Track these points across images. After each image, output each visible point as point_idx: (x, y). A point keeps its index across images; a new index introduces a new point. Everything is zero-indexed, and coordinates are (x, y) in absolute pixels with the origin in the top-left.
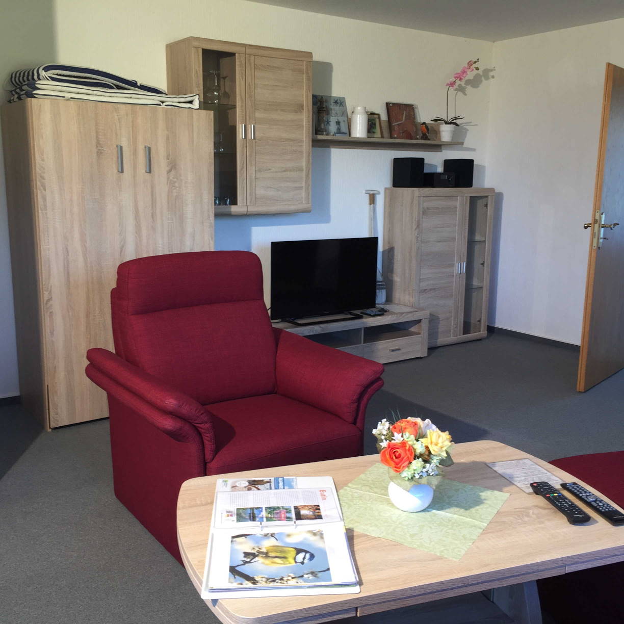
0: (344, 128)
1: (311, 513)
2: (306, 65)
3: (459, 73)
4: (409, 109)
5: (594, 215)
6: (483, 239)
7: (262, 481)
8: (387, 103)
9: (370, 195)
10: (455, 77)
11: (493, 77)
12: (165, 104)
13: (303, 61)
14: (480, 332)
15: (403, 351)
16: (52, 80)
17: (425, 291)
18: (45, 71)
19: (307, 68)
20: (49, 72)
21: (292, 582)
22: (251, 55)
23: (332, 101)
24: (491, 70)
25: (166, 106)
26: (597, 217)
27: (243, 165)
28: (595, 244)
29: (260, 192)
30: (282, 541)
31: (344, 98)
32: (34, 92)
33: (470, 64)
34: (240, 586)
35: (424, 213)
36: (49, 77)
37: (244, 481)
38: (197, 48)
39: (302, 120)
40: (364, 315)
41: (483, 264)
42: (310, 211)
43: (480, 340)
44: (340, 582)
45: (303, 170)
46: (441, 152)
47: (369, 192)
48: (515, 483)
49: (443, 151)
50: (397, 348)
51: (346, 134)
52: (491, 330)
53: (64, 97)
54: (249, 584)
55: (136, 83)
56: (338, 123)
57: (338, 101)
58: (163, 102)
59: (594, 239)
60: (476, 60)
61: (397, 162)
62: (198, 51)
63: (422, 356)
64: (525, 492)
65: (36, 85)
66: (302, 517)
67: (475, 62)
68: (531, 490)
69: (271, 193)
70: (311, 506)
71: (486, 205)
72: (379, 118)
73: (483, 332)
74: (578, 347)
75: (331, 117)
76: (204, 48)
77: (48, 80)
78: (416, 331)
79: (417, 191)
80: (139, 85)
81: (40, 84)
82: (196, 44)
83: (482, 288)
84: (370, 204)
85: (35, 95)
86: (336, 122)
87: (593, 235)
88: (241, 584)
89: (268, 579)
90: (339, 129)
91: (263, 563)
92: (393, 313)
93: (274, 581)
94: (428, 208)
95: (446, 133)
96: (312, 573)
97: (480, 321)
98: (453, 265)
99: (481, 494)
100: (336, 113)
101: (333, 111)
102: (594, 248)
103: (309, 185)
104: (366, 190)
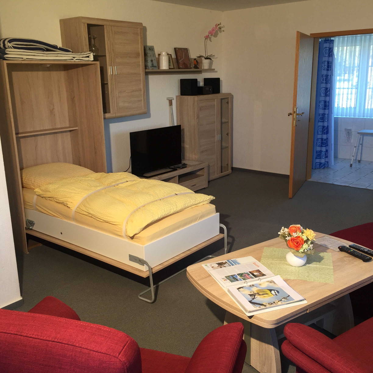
0: (155, 64)
1: (259, 274)
2: (140, 30)
3: (211, 31)
4: (186, 50)
5: (294, 109)
6: (227, 121)
7: (222, 263)
8: (174, 48)
9: (169, 100)
10: (209, 33)
11: (223, 31)
12: (75, 58)
13: (138, 28)
14: (228, 171)
15: (197, 185)
16: (14, 48)
17: (202, 152)
18: (10, 43)
19: (140, 32)
20: (11, 43)
21: (280, 303)
22: (112, 26)
23: (148, 48)
24: (222, 27)
25: (76, 60)
26: (295, 110)
27: (112, 90)
28: (294, 124)
29: (121, 104)
30: (259, 287)
31: (153, 46)
32: (5, 56)
33: (216, 25)
34: (260, 308)
35: (200, 110)
36: (12, 46)
37: (214, 264)
38: (84, 23)
39: (139, 62)
40: (178, 169)
41: (228, 134)
42: (146, 113)
43: (228, 175)
44: (298, 300)
45: (141, 91)
46: (202, 74)
47: (169, 99)
48: (330, 248)
49: (202, 73)
50: (194, 184)
51: (156, 67)
52: (233, 168)
53: (23, 58)
54: (262, 307)
55: (57, 47)
56: (152, 61)
57: (151, 48)
58: (74, 58)
59: (294, 121)
60: (219, 23)
61: (182, 82)
62: (85, 25)
63: (205, 187)
64: (336, 251)
65: (6, 52)
66: (257, 276)
67: (219, 25)
68: (338, 250)
69: (126, 105)
70: (256, 270)
71: (228, 103)
72: (171, 57)
73: (230, 171)
74: (289, 176)
75: (148, 58)
76: (88, 23)
77: (12, 48)
78: (201, 174)
79: (196, 98)
80: (58, 47)
81: (8, 51)
82: (83, 21)
83: (228, 147)
84: (170, 106)
85: (6, 58)
86: (151, 60)
87: (293, 119)
88: (260, 307)
89: (269, 304)
90: (153, 64)
91: (260, 298)
92: (191, 166)
93: (272, 304)
94: (202, 107)
95: (205, 64)
96: (284, 298)
97: (228, 165)
98: (215, 136)
99: (319, 254)
100: (150, 55)
101: (149, 54)
102: (294, 126)
103: (145, 99)
104: (167, 98)
